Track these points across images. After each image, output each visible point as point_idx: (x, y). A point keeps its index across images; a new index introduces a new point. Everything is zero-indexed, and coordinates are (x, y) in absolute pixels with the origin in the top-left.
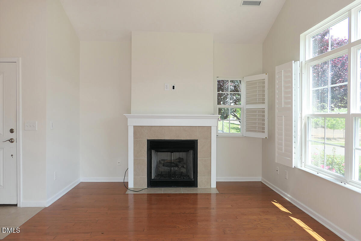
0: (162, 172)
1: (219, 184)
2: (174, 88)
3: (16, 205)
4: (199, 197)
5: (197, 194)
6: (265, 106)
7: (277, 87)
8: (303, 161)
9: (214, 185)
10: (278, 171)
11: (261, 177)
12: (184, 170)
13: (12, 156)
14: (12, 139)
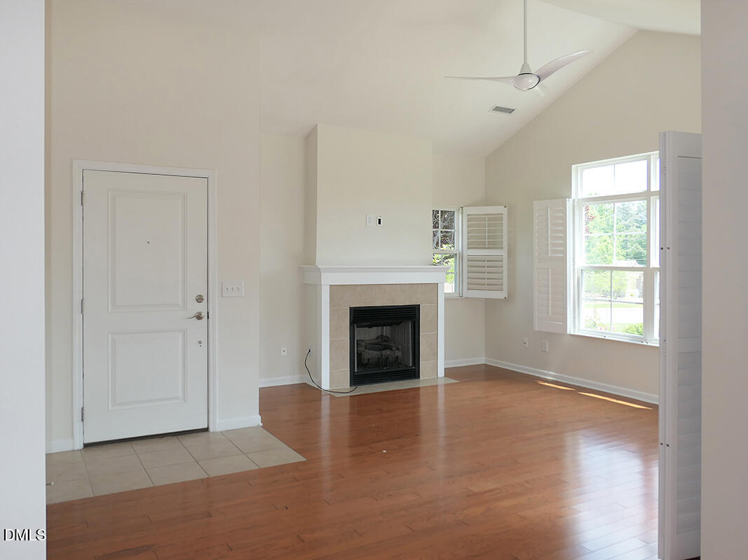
0: (369, 360)
1: (449, 372)
2: (380, 223)
3: (206, 430)
4: (422, 392)
5: (419, 388)
6: (503, 253)
7: (537, 228)
8: (577, 325)
9: (441, 373)
10: (527, 343)
11: (484, 358)
12: (398, 354)
13: (200, 342)
14: (200, 314)
